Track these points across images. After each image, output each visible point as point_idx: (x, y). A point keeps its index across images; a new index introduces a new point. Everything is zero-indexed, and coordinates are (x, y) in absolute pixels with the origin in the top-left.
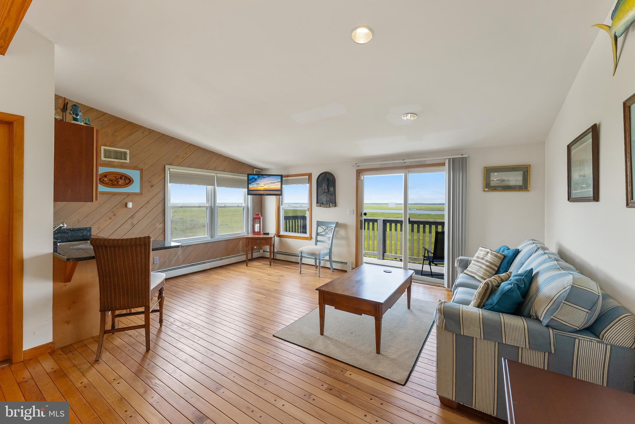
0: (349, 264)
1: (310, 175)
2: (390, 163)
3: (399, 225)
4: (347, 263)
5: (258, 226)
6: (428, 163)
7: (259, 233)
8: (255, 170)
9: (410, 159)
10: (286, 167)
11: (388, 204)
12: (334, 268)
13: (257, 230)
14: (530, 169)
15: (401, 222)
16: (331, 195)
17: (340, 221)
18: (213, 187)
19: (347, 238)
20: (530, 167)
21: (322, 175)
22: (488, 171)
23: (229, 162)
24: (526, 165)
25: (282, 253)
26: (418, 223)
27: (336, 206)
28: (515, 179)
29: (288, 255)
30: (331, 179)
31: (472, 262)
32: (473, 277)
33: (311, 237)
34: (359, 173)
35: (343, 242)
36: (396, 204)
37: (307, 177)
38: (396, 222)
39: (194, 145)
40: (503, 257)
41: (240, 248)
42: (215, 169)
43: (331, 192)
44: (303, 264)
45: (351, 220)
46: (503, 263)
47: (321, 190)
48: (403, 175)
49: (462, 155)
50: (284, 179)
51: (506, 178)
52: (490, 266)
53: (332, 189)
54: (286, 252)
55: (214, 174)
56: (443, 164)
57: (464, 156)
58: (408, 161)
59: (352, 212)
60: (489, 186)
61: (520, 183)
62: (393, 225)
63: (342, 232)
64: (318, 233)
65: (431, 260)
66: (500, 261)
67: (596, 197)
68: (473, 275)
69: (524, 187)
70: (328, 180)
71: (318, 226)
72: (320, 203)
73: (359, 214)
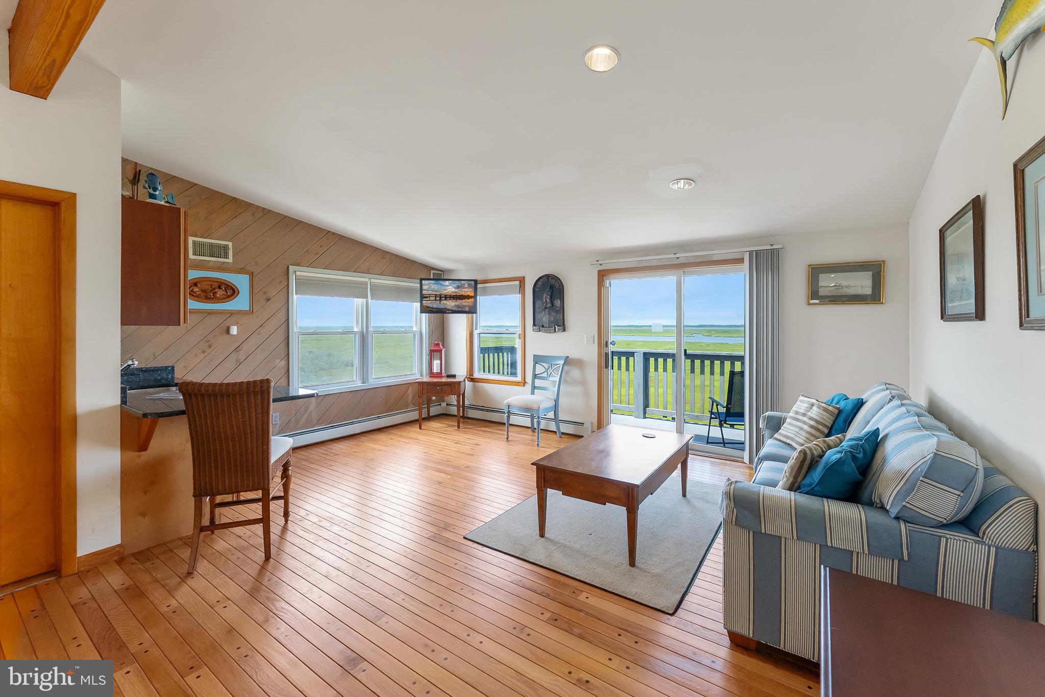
0: (587, 425)
1: (522, 280)
2: (653, 259)
3: (670, 361)
4: (583, 424)
5: (437, 364)
6: (715, 258)
7: (439, 375)
8: (432, 272)
9: (686, 252)
10: (482, 267)
11: (650, 326)
12: (562, 431)
13: (437, 370)
14: (884, 267)
15: (672, 356)
16: (557, 312)
17: (573, 355)
18: (365, 300)
19: (583, 383)
20: (884, 264)
21: (541, 280)
22: (816, 272)
23: (391, 260)
24: (877, 260)
25: (477, 407)
26: (703, 358)
27: (564, 330)
28: (862, 283)
29: (487, 411)
30: (557, 286)
31: (788, 420)
32: (789, 444)
33: (524, 381)
34: (603, 275)
35: (578, 389)
36: (664, 326)
37: (517, 283)
38: (665, 356)
39: (334, 234)
40: (836, 412)
41: (410, 400)
42: (368, 271)
43: (557, 307)
44: (511, 425)
45: (590, 353)
46: (838, 421)
47: (541, 304)
49: (772, 245)
50: (479, 286)
51: (845, 283)
52: (816, 426)
53: (558, 303)
54: (483, 407)
55: (367, 280)
56: (741, 261)
57: (774, 247)
58: (683, 256)
59: (592, 340)
60: (816, 296)
61: (868, 291)
62: (661, 360)
63: (575, 373)
64: (536, 375)
65: (723, 418)
66: (833, 418)
67: (980, 314)
68: (788, 441)
69: (875, 297)
70: (552, 287)
71: (536, 363)
72: (538, 325)
73: (603, 343)
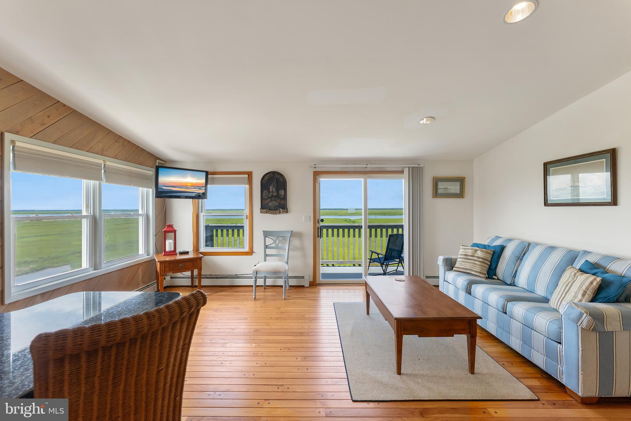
0: (307, 278)
1: (250, 174)
2: (351, 167)
3: (357, 230)
4: (304, 277)
5: (170, 243)
6: (388, 169)
7: (174, 253)
8: (158, 161)
9: (371, 164)
10: (211, 161)
11: (347, 209)
12: (290, 285)
13: (170, 248)
14: (465, 180)
15: (360, 227)
16: (282, 199)
17: (295, 230)
18: (97, 182)
19: (302, 249)
20: (465, 179)
21: (268, 175)
22: (436, 181)
23: (123, 145)
24: (462, 177)
25: (206, 276)
26: (376, 227)
27: (287, 212)
28: (455, 188)
29: (217, 278)
30: (282, 180)
31: (458, 260)
32: (468, 273)
33: (252, 251)
34: (317, 174)
35: (298, 254)
36: (356, 209)
37: (247, 176)
38: (354, 227)
40: (492, 253)
41: (140, 280)
42: (102, 153)
43: (282, 195)
45: (308, 228)
46: (494, 258)
47: (267, 193)
48: (362, 180)
49: (419, 165)
50: (209, 176)
51: (449, 187)
52: (484, 261)
53: (282, 192)
54: (211, 275)
55: (101, 162)
56: (402, 172)
57: (420, 166)
58: (370, 167)
59: (308, 219)
60: (436, 194)
61: (458, 191)
62: (352, 230)
63: (296, 242)
64: (267, 246)
65: (382, 261)
66: (491, 256)
68: (467, 271)
69: (461, 195)
70: (278, 181)
71: (266, 237)
72: (265, 208)
73: (317, 220)
